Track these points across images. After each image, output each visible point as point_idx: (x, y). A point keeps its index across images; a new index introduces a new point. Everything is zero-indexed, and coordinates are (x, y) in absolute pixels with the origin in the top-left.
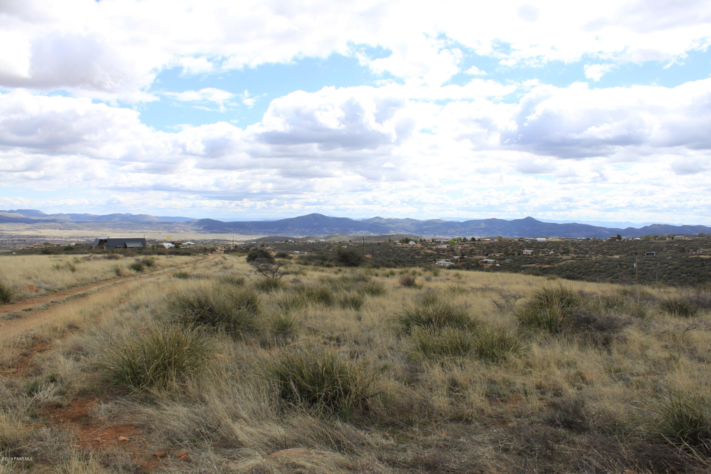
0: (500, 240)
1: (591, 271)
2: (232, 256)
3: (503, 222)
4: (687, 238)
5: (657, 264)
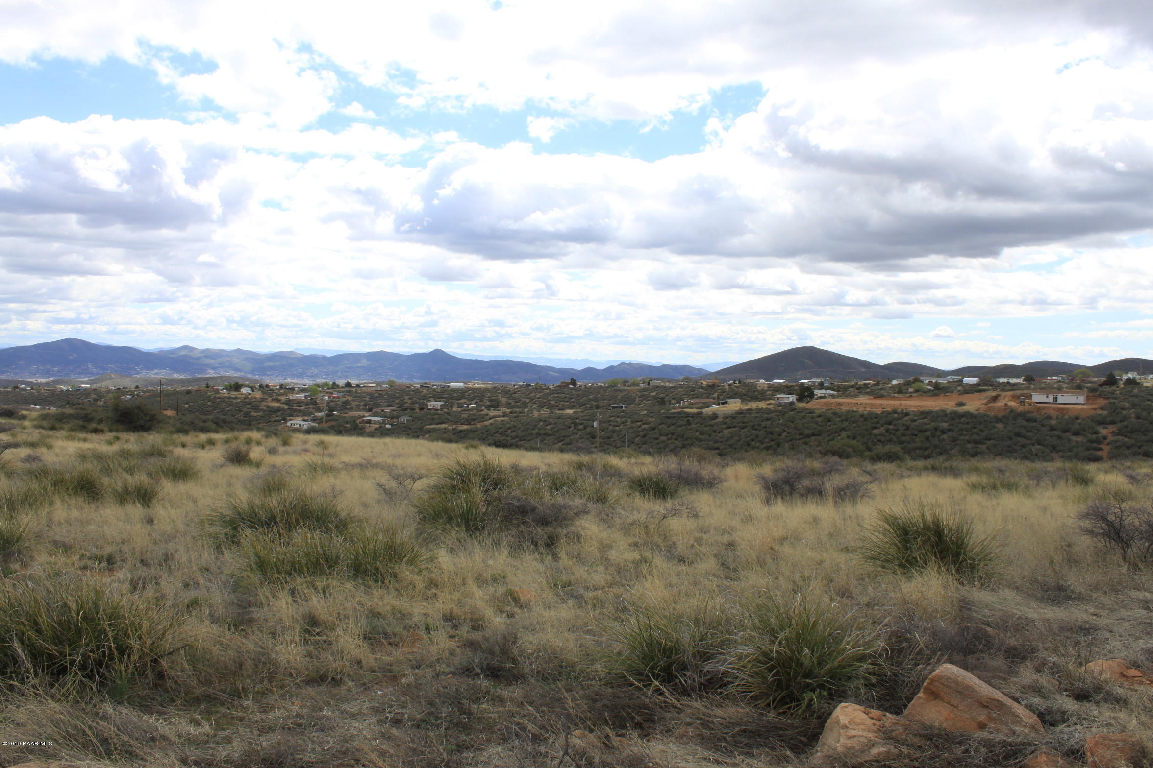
0: (392, 387)
1: (531, 434)
4: (667, 384)
5: (627, 422)
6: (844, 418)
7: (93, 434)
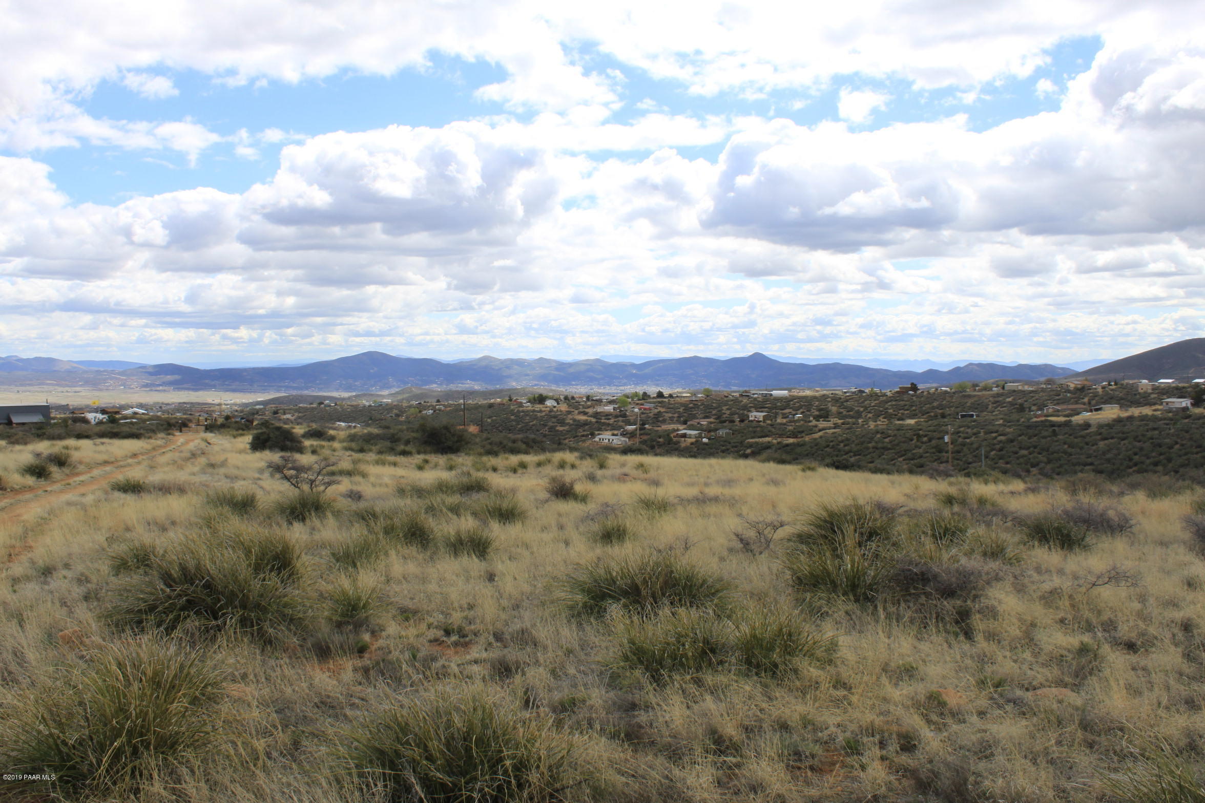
0: (708, 396)
1: (868, 448)
2: (220, 437)
3: (711, 362)
4: (1026, 388)
5: (979, 433)
7: (402, 456)
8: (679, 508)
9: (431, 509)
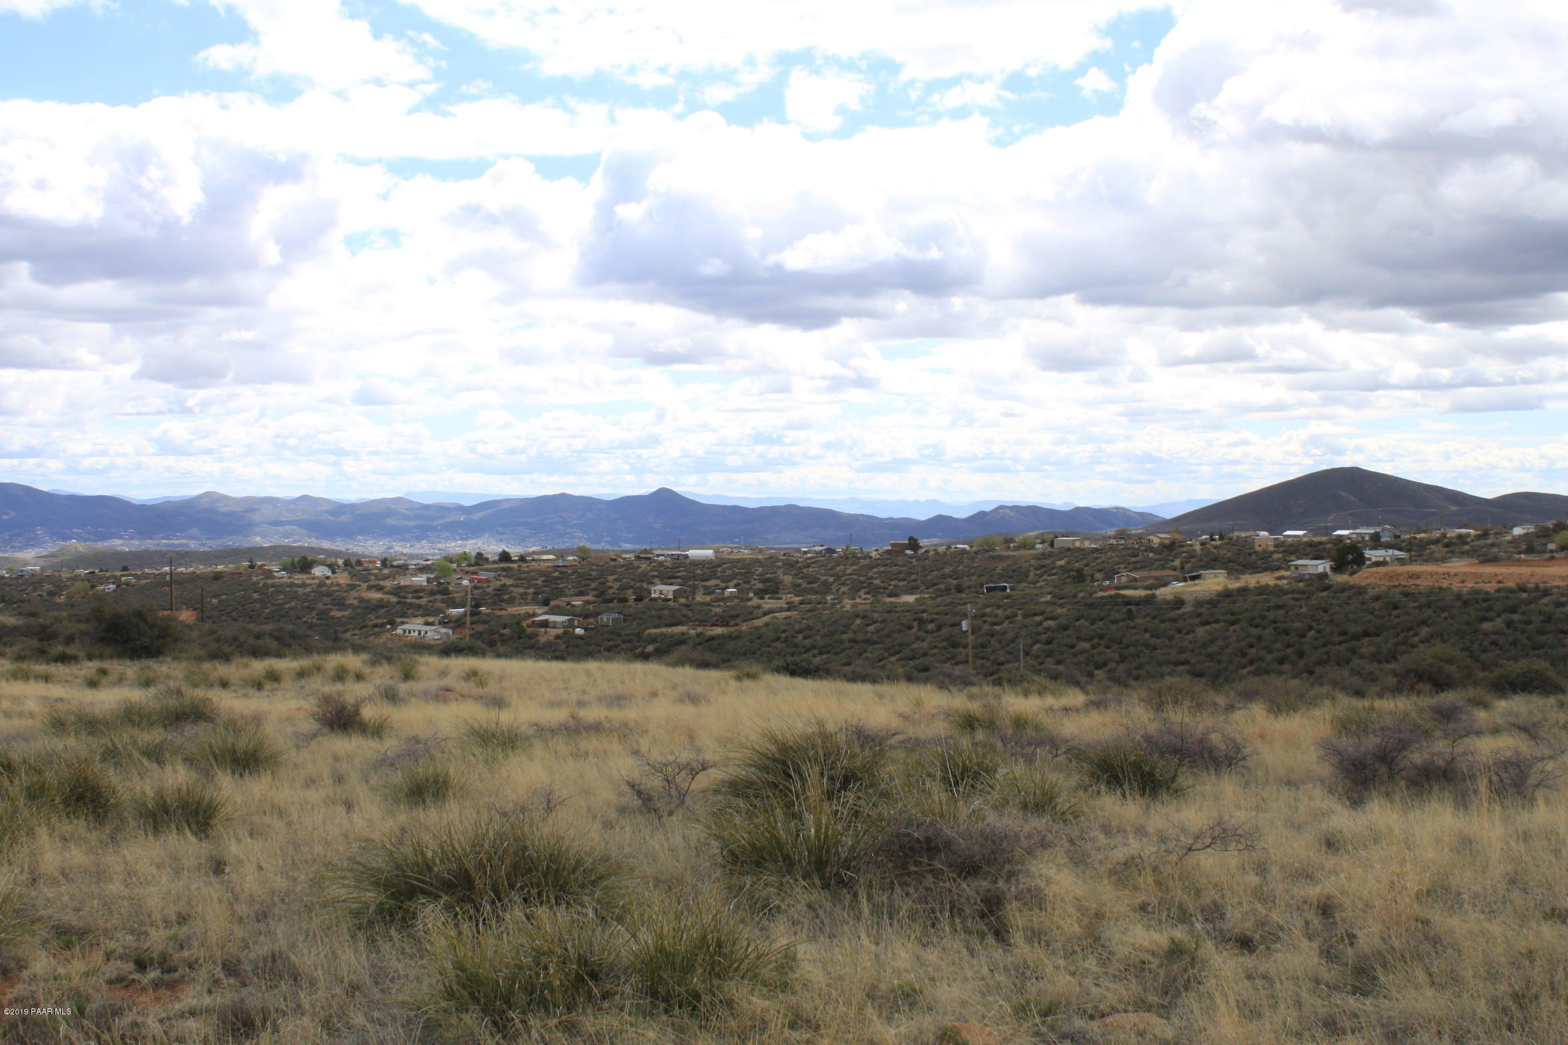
0: (583, 559)
1: (841, 642)
3: (589, 504)
4: (1087, 544)
5: (1016, 615)
6: (1423, 600)
7: (59, 664)
8: (538, 744)
9: (112, 755)
